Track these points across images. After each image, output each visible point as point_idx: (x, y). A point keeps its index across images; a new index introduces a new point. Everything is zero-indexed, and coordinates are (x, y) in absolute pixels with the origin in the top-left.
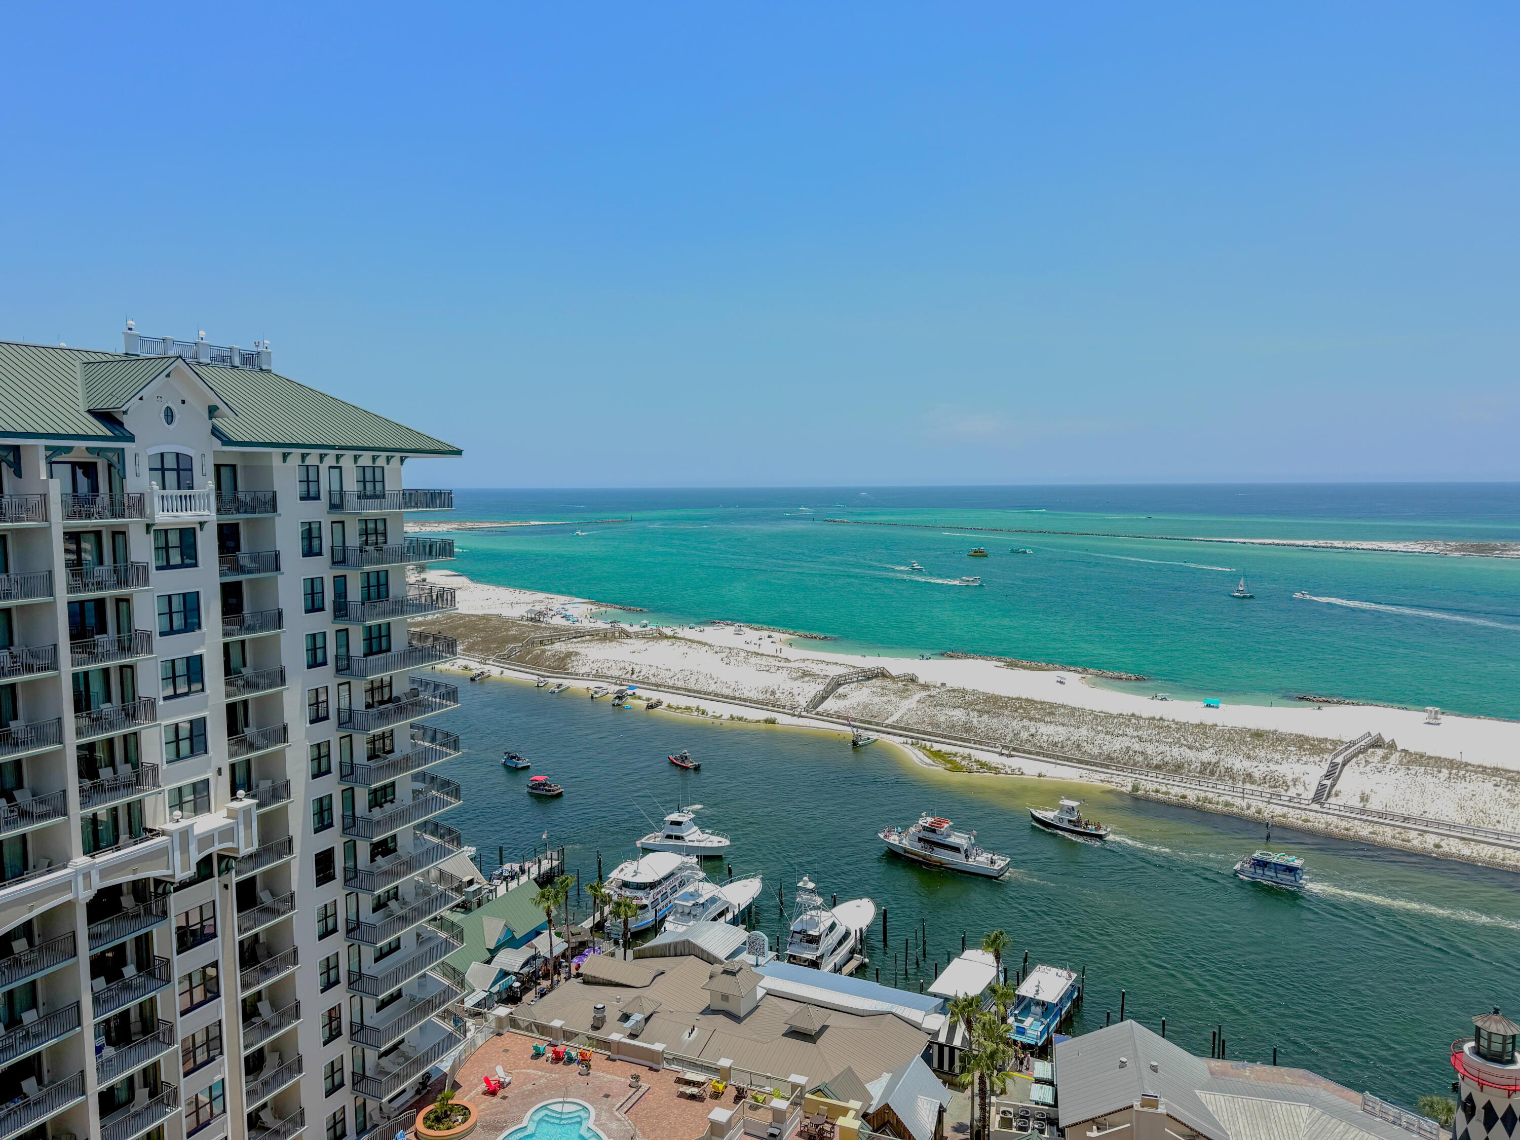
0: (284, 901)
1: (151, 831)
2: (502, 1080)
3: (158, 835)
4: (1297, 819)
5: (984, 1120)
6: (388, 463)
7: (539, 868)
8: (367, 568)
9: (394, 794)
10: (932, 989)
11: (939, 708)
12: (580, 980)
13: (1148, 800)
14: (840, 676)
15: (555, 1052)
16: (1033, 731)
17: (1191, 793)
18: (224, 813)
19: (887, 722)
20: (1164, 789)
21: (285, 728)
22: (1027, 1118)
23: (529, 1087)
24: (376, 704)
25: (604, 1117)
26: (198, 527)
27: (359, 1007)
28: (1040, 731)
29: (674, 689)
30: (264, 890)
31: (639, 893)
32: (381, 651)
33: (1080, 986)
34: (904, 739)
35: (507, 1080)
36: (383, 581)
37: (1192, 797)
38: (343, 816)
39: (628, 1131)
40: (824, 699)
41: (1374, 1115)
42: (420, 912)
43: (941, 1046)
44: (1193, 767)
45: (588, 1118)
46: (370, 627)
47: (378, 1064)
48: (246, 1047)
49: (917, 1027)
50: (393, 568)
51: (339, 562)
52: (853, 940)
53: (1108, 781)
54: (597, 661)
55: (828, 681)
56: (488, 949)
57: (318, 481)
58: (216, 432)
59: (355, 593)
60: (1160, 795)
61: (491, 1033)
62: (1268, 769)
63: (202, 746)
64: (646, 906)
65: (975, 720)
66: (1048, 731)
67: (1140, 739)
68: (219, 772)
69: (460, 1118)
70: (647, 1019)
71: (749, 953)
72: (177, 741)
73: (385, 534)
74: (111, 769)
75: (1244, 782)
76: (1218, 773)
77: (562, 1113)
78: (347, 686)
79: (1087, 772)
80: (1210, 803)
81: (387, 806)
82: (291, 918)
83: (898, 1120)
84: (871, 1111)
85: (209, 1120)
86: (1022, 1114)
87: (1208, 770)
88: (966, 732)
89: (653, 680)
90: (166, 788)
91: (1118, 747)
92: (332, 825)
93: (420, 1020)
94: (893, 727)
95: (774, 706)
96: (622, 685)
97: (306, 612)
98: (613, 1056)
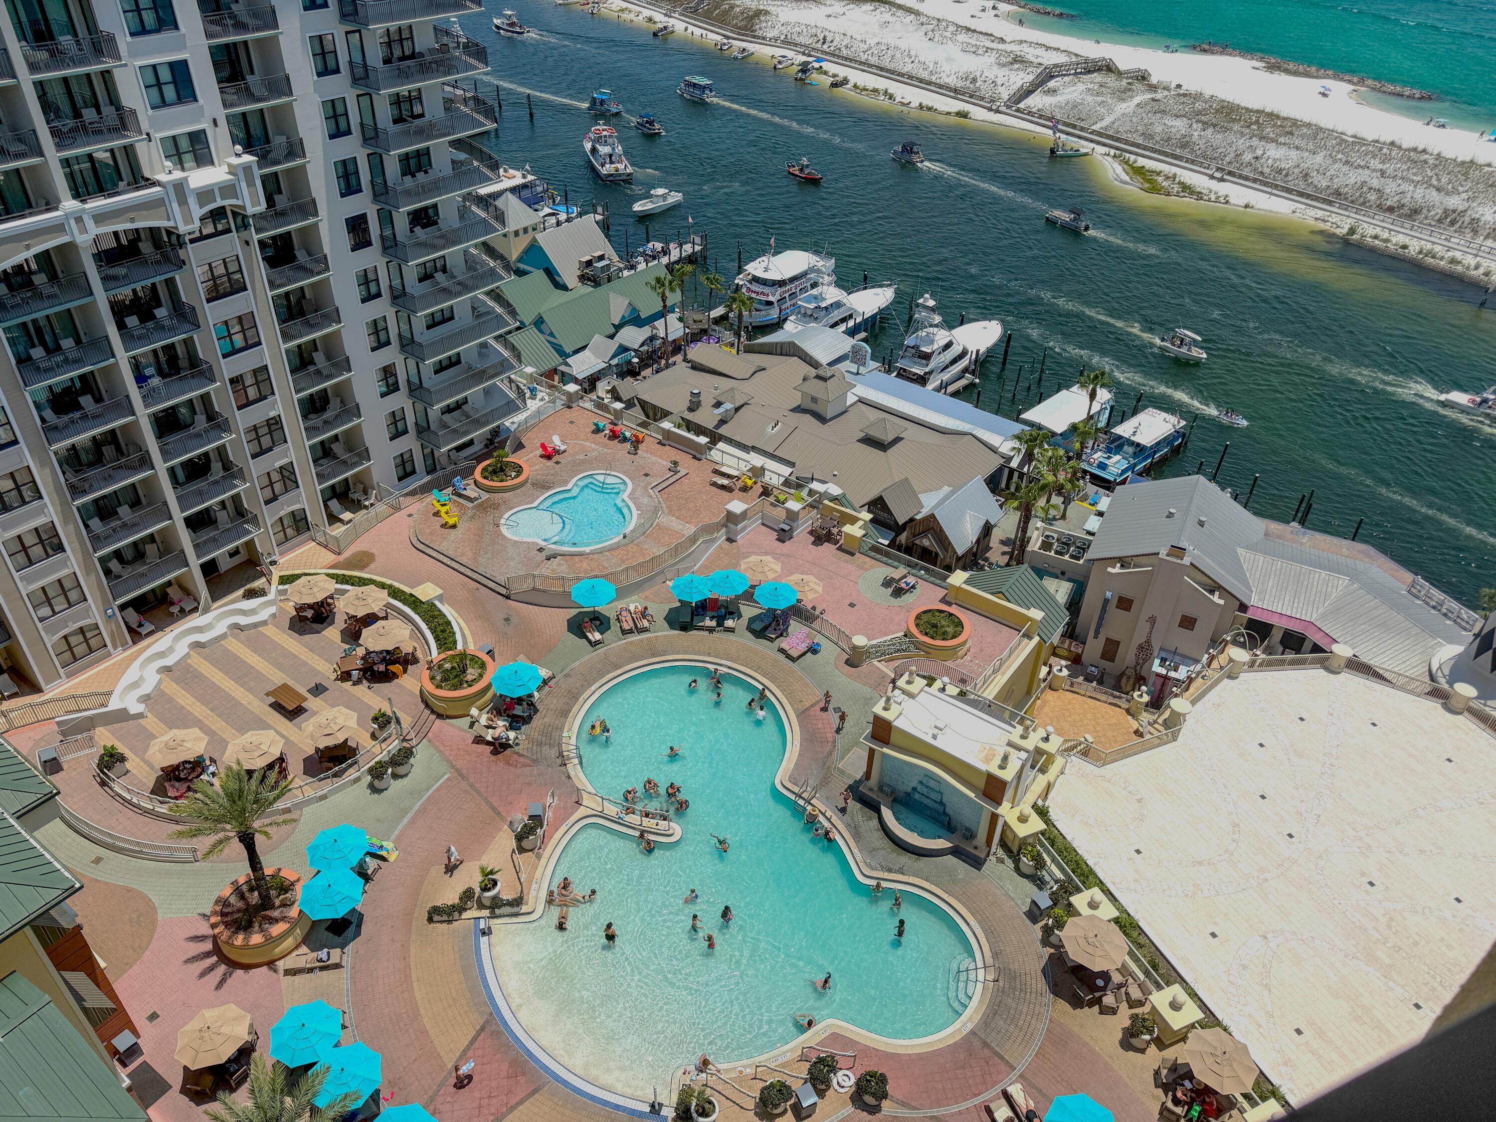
1: (148, 180)
2: (558, 447)
3: (154, 184)
7: (681, 251)
9: (429, 161)
10: (1025, 416)
11: (1159, 115)
12: (690, 364)
13: (1360, 246)
14: (1056, 66)
15: (611, 431)
16: (1259, 152)
17: (1416, 244)
18: (225, 168)
19: (1094, 127)
20: (1385, 235)
21: (287, 78)
22: (1067, 545)
23: (581, 457)
24: (395, 59)
25: (638, 493)
27: (415, 368)
28: (1268, 153)
29: (865, 66)
30: (300, 247)
31: (766, 290)
33: (1187, 433)
34: (1106, 150)
35: (563, 448)
37: (1414, 247)
38: (372, 182)
39: (655, 506)
40: (1029, 93)
41: (1417, 597)
42: (466, 288)
43: (1012, 471)
44: (1432, 213)
47: (442, 419)
49: (994, 450)
52: (968, 361)
53: (1324, 221)
54: (788, 24)
55: (1039, 71)
56: (612, 325)
60: (1377, 242)
61: (562, 405)
63: (189, 90)
64: (770, 303)
65: (1196, 134)
66: (1275, 154)
67: (1383, 173)
68: (215, 122)
69: (513, 474)
70: (738, 409)
71: (852, 362)
72: (159, 85)
74: (93, 110)
75: (1487, 237)
76: (1460, 223)
78: (357, 35)
79: (1303, 207)
80: (1433, 257)
81: (420, 176)
82: (328, 278)
83: (941, 529)
84: (918, 517)
85: (272, 447)
86: (1064, 540)
87: (1450, 219)
88: (1181, 147)
89: (845, 52)
90: (157, 135)
91: (1352, 181)
92: (360, 191)
93: (474, 386)
94: (1100, 134)
95: (971, 97)
96: (810, 56)
98: (664, 442)
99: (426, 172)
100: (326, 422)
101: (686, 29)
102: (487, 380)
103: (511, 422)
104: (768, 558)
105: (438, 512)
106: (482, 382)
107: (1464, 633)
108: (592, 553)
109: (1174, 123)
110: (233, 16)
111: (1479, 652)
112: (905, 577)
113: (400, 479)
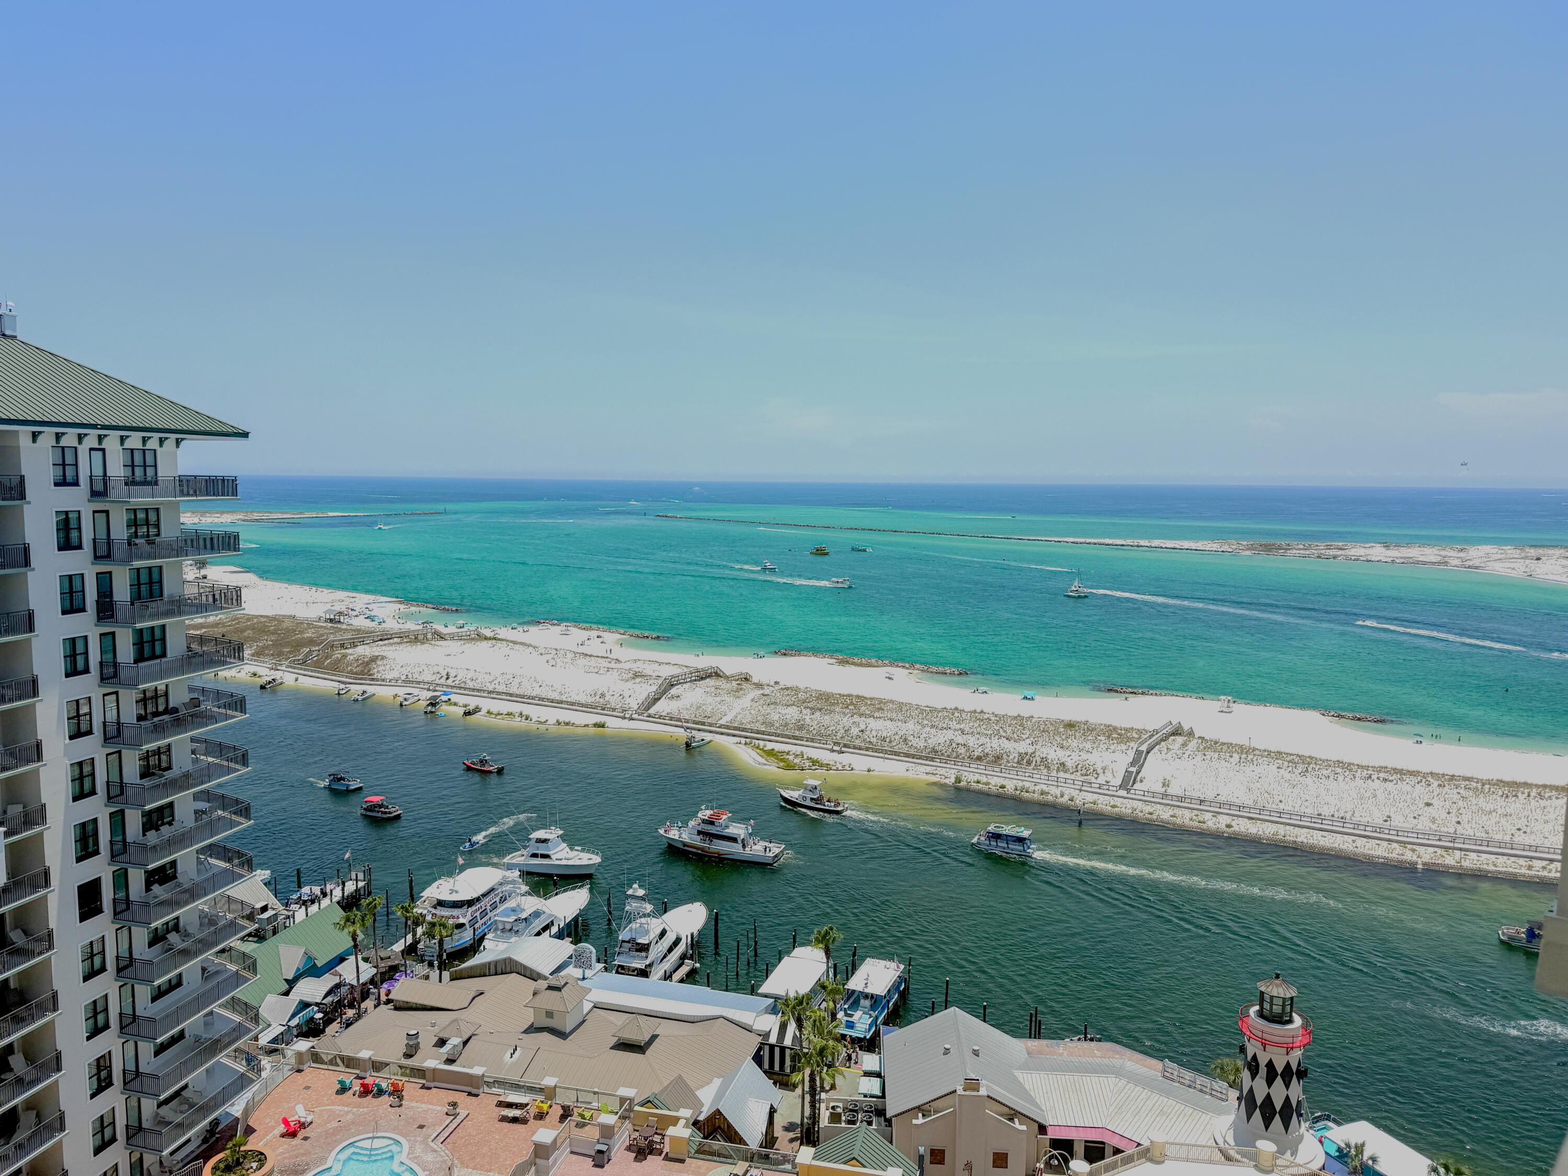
0: (39, 940)
2: (302, 1120)
4: (1106, 805)
5: (814, 1118)
6: (161, 446)
7: (343, 890)
8: (137, 564)
9: (172, 815)
10: (762, 990)
11: (772, 706)
12: (390, 1006)
13: (969, 791)
14: (673, 677)
15: (363, 1085)
16: (863, 727)
17: (1009, 783)
19: (722, 722)
20: (984, 779)
21: (39, 746)
22: (856, 1111)
23: (335, 1124)
24: (149, 716)
25: (419, 1150)
27: (133, 1053)
28: (870, 726)
29: (492, 694)
30: (16, 928)
31: (456, 912)
32: (153, 657)
33: (907, 977)
34: (738, 739)
35: (309, 1120)
36: (155, 577)
37: (1010, 786)
38: (111, 841)
39: (444, 1162)
40: (655, 700)
41: (1173, 1080)
42: (206, 944)
43: (772, 1047)
44: (1011, 757)
45: (401, 1152)
46: (141, 630)
47: (157, 1114)
49: (748, 1029)
50: (167, 563)
51: (102, 557)
52: (684, 946)
53: (932, 774)
54: (407, 665)
55: (660, 682)
56: (286, 980)
57: (76, 465)
59: (122, 591)
60: (980, 786)
61: (290, 1070)
62: (1080, 758)
64: (463, 925)
65: (807, 718)
66: (877, 726)
67: (962, 731)
69: (254, 1165)
70: (465, 1043)
71: (576, 967)
73: (158, 526)
75: (1058, 771)
76: (1034, 762)
77: (371, 1150)
78: (114, 697)
79: (913, 765)
80: (1027, 792)
81: (165, 829)
82: (49, 959)
83: (729, 1126)
84: (701, 1118)
86: (851, 1107)
87: (1025, 760)
88: (798, 730)
89: (471, 685)
91: (942, 740)
92: (98, 852)
94: (728, 727)
95: (604, 709)
96: (435, 691)
97: (64, 612)
98: (428, 1084)
99: (170, 824)
101: (297, 680)
107: (1223, 1103)
111: (1249, 1116)
112: (747, 1171)
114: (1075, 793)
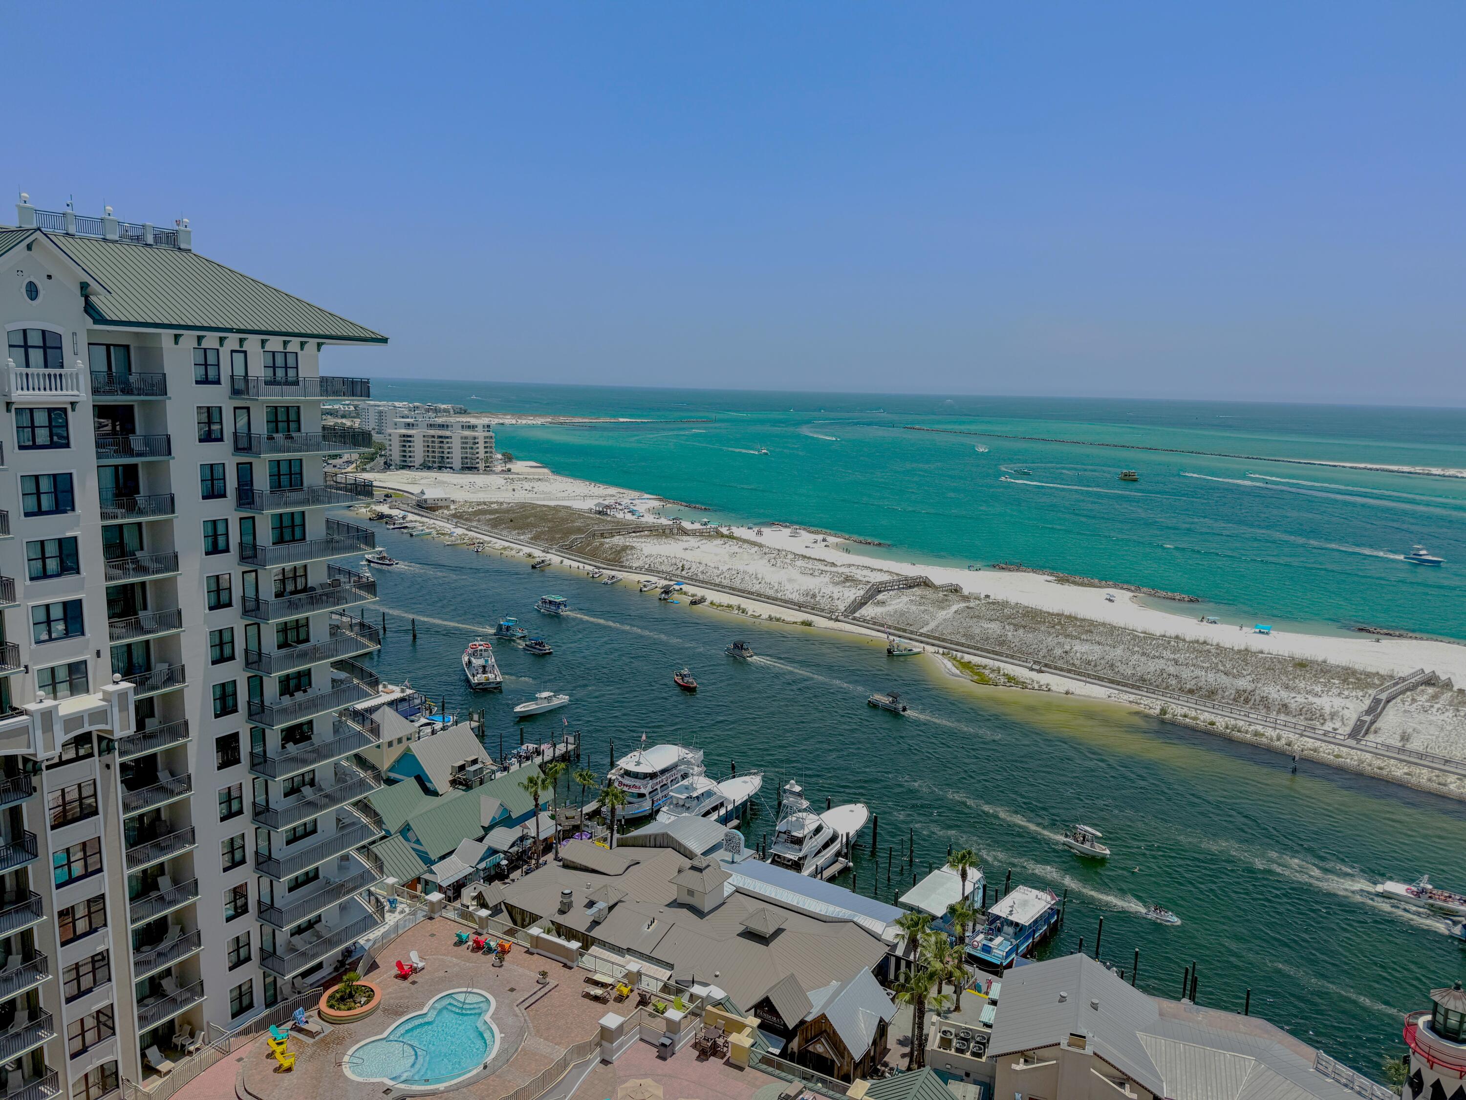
1: (15, 709)
2: (415, 965)
3: (21, 713)
4: (1329, 754)
5: (921, 1039)
6: (302, 349)
8: (276, 456)
9: (309, 681)
10: (903, 899)
11: (975, 620)
12: (561, 864)
13: (1173, 724)
14: (881, 583)
15: (475, 941)
16: (1067, 648)
17: (1221, 720)
18: (100, 695)
19: (922, 630)
20: (1193, 714)
21: (179, 613)
22: (967, 1040)
23: (441, 974)
24: (287, 594)
25: (503, 1011)
26: (69, 407)
27: (268, 887)
28: (1075, 648)
29: (719, 587)
30: (163, 767)
31: (638, 783)
32: (294, 540)
33: (1061, 908)
34: (936, 649)
35: (421, 965)
36: (295, 469)
37: (1220, 723)
38: (249, 702)
39: (521, 1027)
40: (862, 604)
41: (1327, 1076)
42: (332, 799)
43: (898, 959)
44: (1227, 693)
46: (281, 516)
47: (290, 942)
48: (133, 921)
49: (877, 937)
50: (305, 457)
51: (244, 449)
52: (840, 844)
53: (1136, 703)
54: (651, 556)
55: (868, 587)
56: (482, 827)
57: (218, 365)
58: (90, 309)
59: (262, 481)
60: (1187, 720)
61: (424, 916)
62: (1306, 701)
63: (78, 626)
64: (642, 795)
65: (1010, 634)
66: (1081, 649)
67: (1176, 662)
68: (98, 654)
70: (611, 908)
71: (726, 850)
72: (49, 622)
73: (298, 421)
75: (1279, 712)
76: (1252, 701)
78: (254, 574)
79: (1117, 692)
80: (1239, 731)
82: (189, 798)
83: (834, 1032)
84: (809, 1019)
85: (92, 988)
86: (962, 1035)
87: (1243, 698)
88: (1000, 645)
89: (701, 577)
90: (35, 668)
91: (1152, 669)
92: (236, 711)
93: (330, 902)
94: (928, 636)
95: (813, 609)
96: (671, 580)
97: (204, 498)
98: (532, 950)
99: (305, 691)
100: (159, 955)
101: (562, 562)
102: (344, 895)
103: (366, 940)
104: (649, 1081)
105: (273, 1052)
106: (339, 898)
108: (448, 1090)
109: (989, 626)
110: (136, 561)
112: (801, 1092)
113: (234, 1016)
114: (1293, 737)
